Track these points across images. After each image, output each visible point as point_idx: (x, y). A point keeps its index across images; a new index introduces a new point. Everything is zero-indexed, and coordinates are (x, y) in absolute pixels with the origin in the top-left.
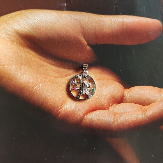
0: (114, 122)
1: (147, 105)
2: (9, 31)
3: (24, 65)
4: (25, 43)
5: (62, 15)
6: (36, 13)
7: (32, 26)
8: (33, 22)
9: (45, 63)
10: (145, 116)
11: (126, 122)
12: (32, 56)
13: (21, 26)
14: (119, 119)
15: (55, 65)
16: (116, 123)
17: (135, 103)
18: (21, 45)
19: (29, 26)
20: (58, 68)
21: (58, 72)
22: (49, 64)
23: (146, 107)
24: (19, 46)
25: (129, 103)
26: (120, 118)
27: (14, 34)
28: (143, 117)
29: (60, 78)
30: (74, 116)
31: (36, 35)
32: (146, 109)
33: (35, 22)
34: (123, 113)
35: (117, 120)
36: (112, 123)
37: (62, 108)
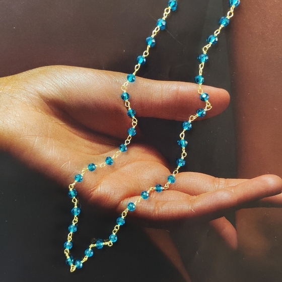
0: (154, 211)
1: (196, 195)
2: (31, 93)
3: (50, 138)
4: (52, 109)
5: (100, 76)
6: (66, 71)
7: (61, 89)
8: (61, 83)
9: (76, 136)
10: (192, 207)
11: (169, 212)
12: (60, 127)
13: (45, 87)
14: (160, 208)
15: (88, 139)
16: (157, 213)
17: (182, 191)
18: (47, 112)
19: (57, 88)
20: (91, 143)
21: (92, 148)
22: (81, 137)
23: (195, 197)
24: (43, 113)
25: (175, 191)
26: (162, 207)
27: (37, 97)
28: (190, 208)
29: (94, 155)
30: (108, 200)
31: (65, 100)
32: (195, 200)
33: (64, 83)
34: (166, 202)
35: (158, 209)
36: (152, 212)
37: (94, 190)
